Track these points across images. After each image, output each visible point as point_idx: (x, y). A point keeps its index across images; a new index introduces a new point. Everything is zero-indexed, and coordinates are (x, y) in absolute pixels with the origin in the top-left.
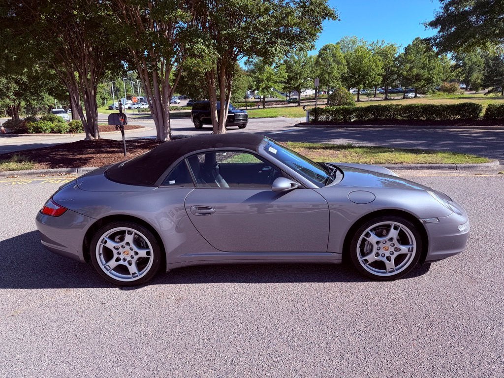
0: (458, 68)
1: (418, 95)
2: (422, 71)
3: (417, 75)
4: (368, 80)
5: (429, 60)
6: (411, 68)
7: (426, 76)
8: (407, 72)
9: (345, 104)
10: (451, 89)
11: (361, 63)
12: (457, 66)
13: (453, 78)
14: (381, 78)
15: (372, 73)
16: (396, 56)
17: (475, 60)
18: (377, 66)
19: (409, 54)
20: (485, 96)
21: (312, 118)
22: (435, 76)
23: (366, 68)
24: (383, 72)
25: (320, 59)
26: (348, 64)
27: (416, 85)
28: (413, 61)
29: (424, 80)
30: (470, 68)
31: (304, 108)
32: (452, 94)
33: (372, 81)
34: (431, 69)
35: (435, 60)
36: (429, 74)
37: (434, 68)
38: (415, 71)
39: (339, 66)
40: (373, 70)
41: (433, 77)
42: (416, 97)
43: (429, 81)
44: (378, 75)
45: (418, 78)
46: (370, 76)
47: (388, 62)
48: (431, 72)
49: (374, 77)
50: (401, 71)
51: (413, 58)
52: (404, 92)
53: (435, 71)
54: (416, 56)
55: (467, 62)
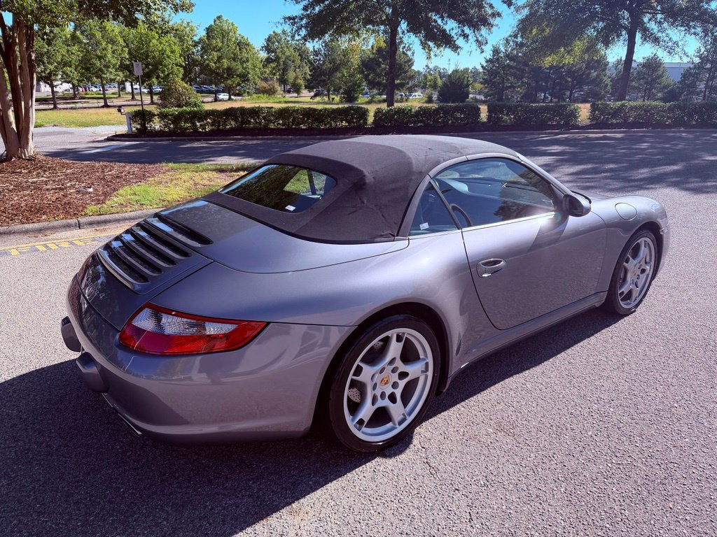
0: (270, 62)
1: (232, 97)
2: (234, 64)
3: (229, 69)
4: (163, 72)
5: (240, 49)
6: (220, 58)
7: (240, 70)
8: (215, 63)
9: (187, 104)
10: (270, 90)
11: (148, 46)
12: (268, 61)
13: (266, 75)
14: (182, 70)
15: (167, 62)
16: (196, 39)
17: (288, 53)
18: (173, 52)
19: (213, 38)
20: (311, 100)
21: (136, 126)
22: (250, 71)
23: (157, 54)
24: (181, 61)
25: (78, 33)
26: (127, 46)
27: (229, 82)
28: (221, 48)
29: (238, 76)
30: (284, 63)
31: (119, 111)
32: (273, 96)
33: (168, 75)
34: (244, 62)
35: (246, 50)
36: (243, 68)
37: (248, 61)
38: (225, 63)
39: (115, 48)
40: (169, 57)
41: (248, 73)
42: (230, 99)
43: (244, 77)
44: (177, 65)
45: (230, 72)
46: (165, 66)
47: (187, 47)
48: (245, 66)
49: (172, 68)
50: (207, 62)
51: (220, 44)
52: (216, 92)
53: (249, 65)
54: (222, 42)
55: (280, 55)
